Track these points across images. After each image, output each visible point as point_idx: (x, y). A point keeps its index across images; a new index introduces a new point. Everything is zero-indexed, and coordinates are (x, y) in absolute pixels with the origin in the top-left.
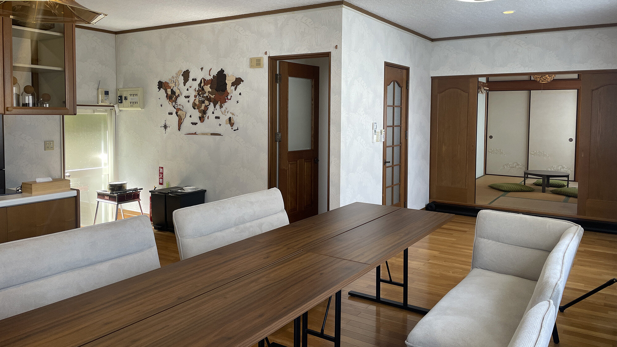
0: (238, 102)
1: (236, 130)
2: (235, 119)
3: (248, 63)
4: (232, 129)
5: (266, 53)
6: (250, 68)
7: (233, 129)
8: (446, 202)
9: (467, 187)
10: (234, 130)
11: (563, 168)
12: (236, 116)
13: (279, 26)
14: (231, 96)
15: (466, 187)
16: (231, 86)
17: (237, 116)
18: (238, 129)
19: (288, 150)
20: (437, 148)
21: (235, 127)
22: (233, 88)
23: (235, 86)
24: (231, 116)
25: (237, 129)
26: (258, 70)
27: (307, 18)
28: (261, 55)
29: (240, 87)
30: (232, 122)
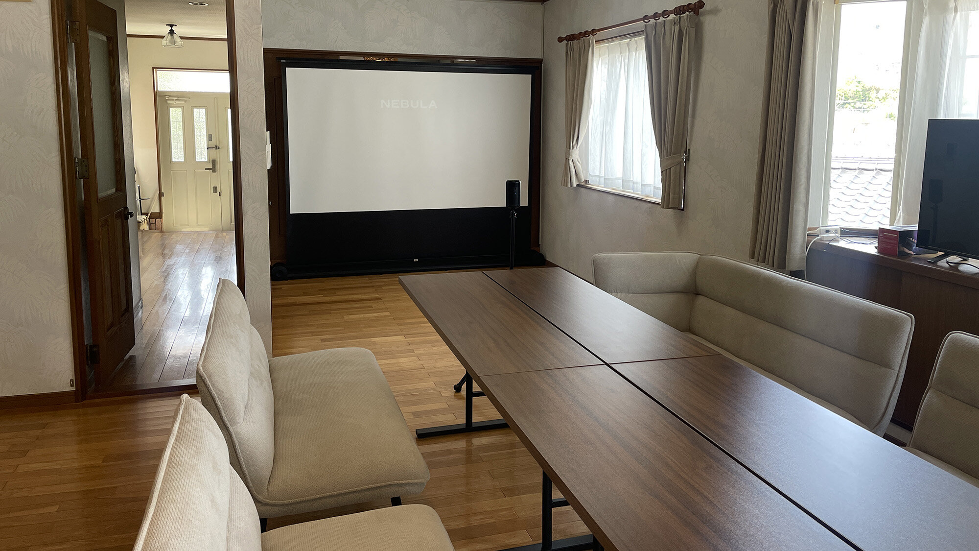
19: (98, 196)
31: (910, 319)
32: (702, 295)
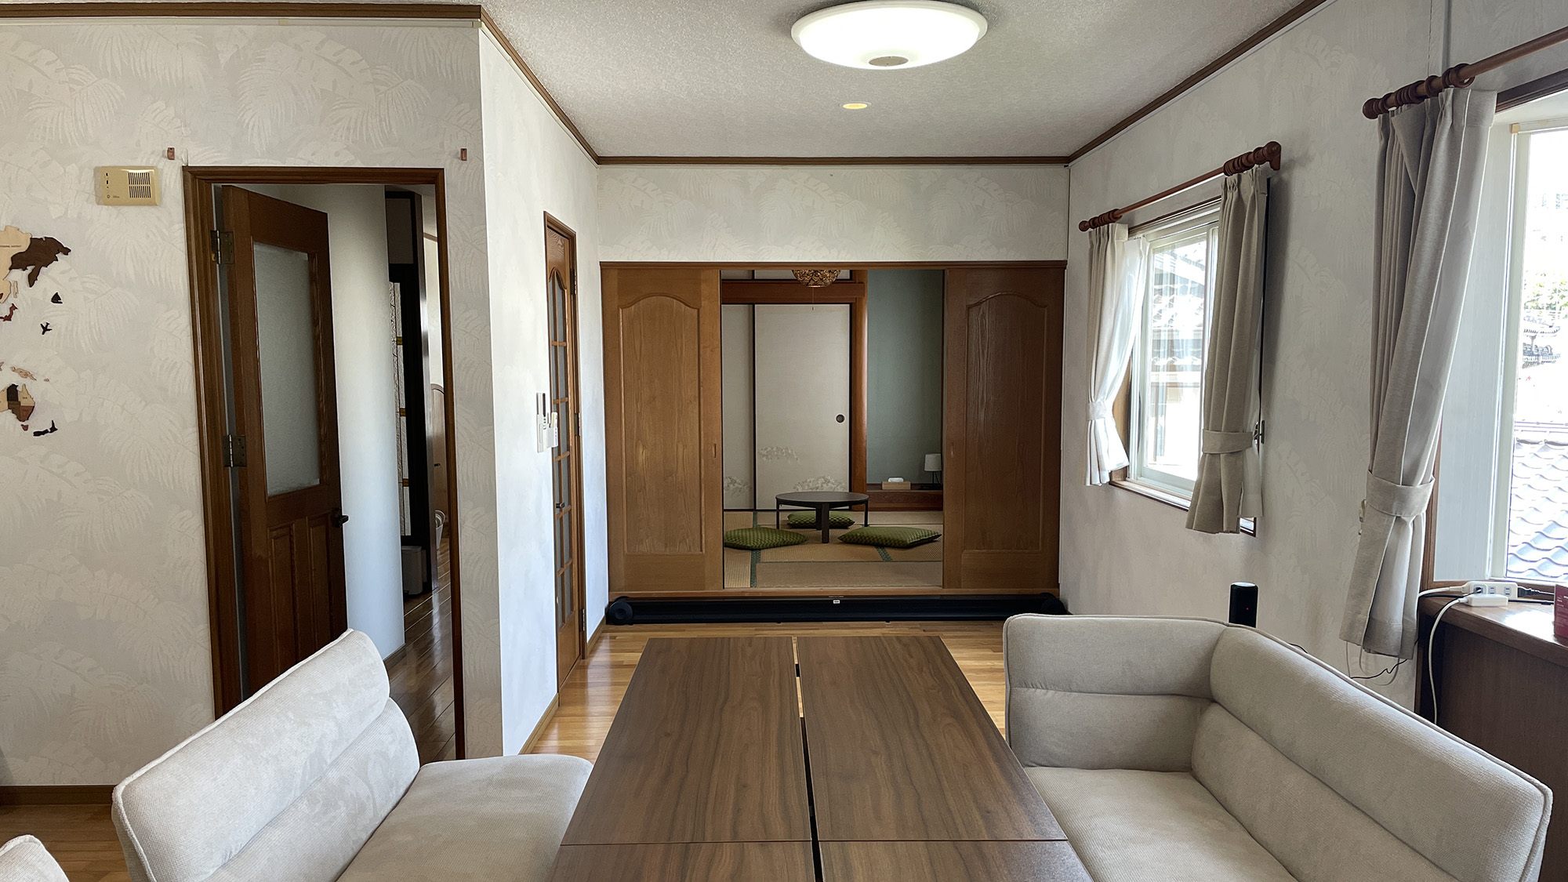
0: (45, 329)
1: (46, 432)
2: (33, 391)
3: (89, 186)
4: (25, 428)
5: (171, 154)
6: (98, 204)
7: (31, 430)
8: (655, 593)
9: (704, 552)
10: (37, 434)
11: (827, 482)
12: (40, 380)
13: (222, 61)
14: (13, 308)
15: (701, 551)
16: (10, 269)
17: (47, 380)
18: (53, 429)
19: (265, 492)
20: (624, 454)
21: (37, 422)
22: (20, 276)
23: (30, 269)
24: (16, 379)
25: (48, 427)
26: (136, 214)
27: (343, 47)
28: (143, 157)
29: (52, 276)
30: (24, 403)
31: (1542, 798)
32: (1220, 705)
